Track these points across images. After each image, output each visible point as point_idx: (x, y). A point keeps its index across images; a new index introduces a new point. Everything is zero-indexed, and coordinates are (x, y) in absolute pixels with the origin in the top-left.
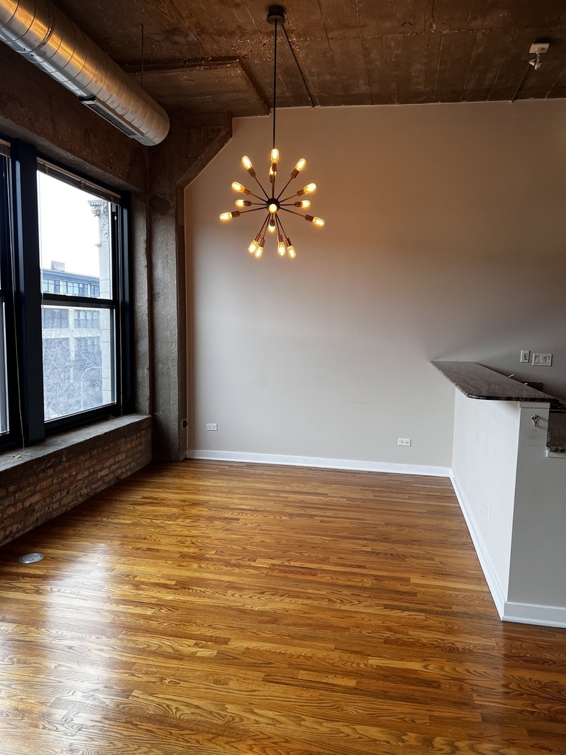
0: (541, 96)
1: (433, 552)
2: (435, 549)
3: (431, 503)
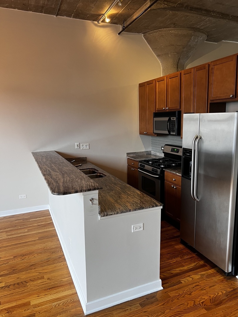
0: (69, 16)
1: (43, 271)
2: (44, 268)
3: (40, 231)
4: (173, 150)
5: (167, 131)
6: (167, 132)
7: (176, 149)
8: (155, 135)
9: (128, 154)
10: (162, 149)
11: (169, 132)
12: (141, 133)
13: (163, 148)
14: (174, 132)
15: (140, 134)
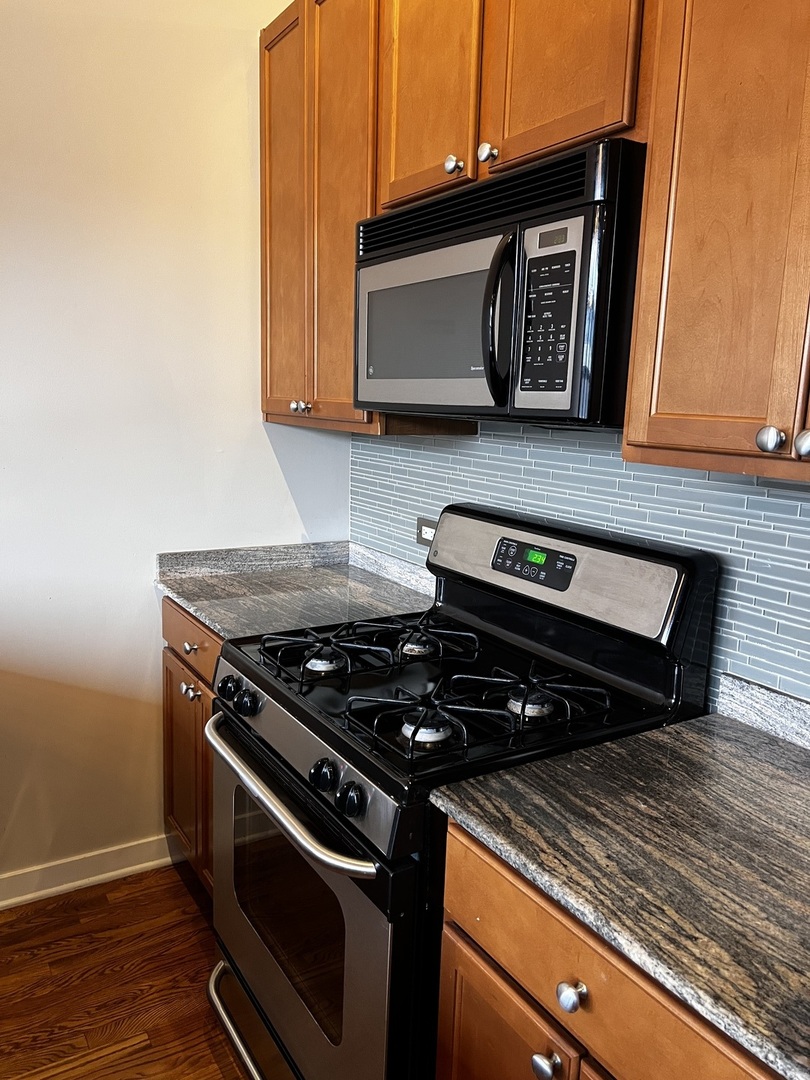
4: (510, 558)
5: (475, 375)
6: (476, 392)
7: (543, 550)
8: (370, 421)
9: (168, 561)
10: (421, 540)
11: (501, 388)
12: (274, 413)
13: (428, 533)
14: (550, 387)
15: (269, 416)
